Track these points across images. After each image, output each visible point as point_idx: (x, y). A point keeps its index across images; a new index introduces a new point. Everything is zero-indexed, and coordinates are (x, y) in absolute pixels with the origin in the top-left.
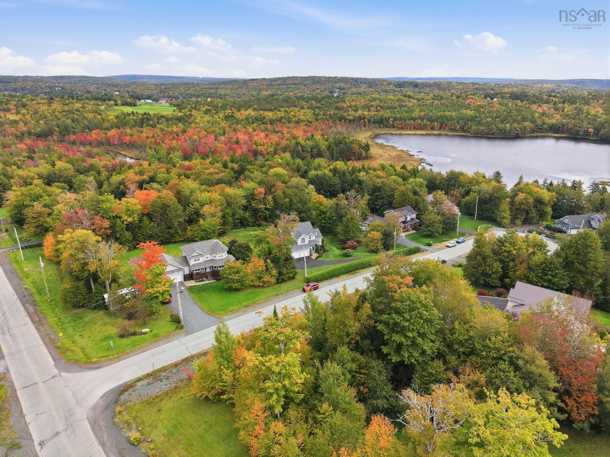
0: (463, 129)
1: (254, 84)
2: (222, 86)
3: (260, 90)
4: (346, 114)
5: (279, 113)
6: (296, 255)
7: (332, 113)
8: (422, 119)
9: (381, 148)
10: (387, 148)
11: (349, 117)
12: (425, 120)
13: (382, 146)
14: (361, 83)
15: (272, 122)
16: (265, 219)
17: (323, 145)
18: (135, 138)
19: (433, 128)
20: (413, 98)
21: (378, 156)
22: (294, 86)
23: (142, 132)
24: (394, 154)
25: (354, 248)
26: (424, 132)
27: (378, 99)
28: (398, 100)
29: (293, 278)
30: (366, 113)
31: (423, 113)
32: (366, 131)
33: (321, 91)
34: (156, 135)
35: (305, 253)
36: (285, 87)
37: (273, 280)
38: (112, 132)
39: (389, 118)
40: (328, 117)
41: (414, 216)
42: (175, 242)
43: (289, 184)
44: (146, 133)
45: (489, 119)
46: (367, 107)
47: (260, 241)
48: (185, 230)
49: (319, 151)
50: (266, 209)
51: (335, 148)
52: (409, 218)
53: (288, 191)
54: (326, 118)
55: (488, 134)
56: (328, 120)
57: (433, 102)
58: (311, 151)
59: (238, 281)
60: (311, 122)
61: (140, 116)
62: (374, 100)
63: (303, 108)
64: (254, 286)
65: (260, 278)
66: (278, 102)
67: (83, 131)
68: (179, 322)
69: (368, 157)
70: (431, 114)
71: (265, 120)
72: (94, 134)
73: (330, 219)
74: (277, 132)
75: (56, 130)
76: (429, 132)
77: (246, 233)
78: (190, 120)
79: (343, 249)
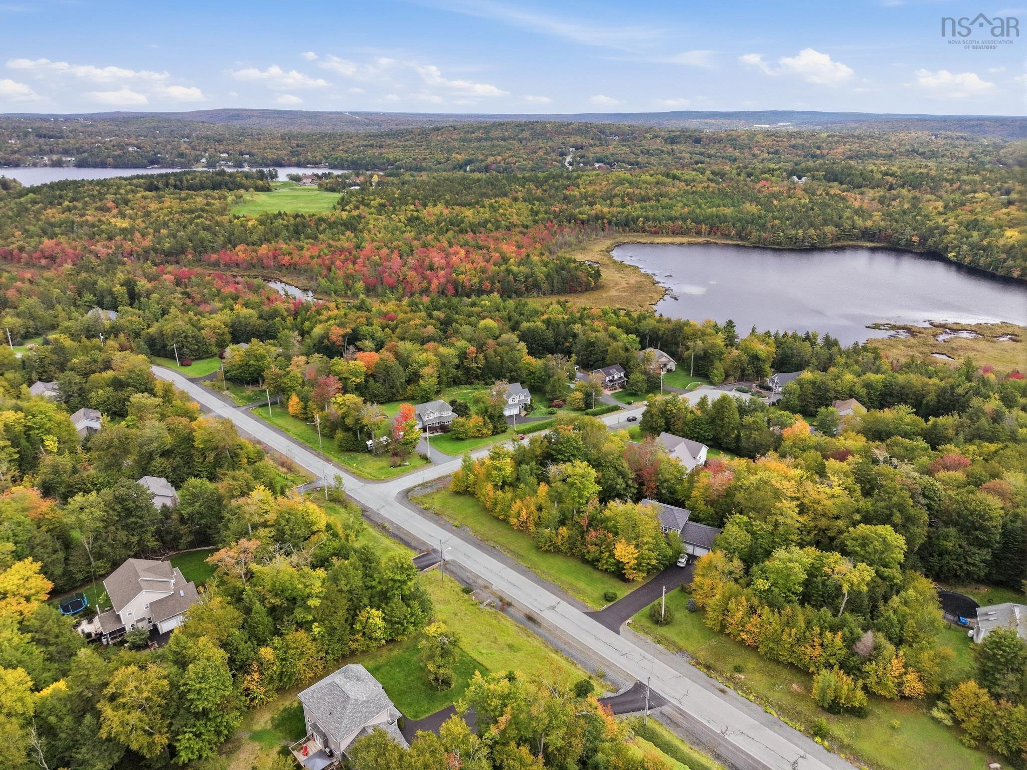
0: (740, 236)
1: (439, 138)
2: (389, 141)
3: (449, 151)
4: (577, 210)
5: (482, 210)
6: (507, 413)
7: (557, 209)
8: (684, 219)
9: (619, 271)
10: (627, 271)
11: (581, 216)
12: (689, 221)
13: (620, 266)
14: (611, 134)
15: (474, 228)
16: (477, 377)
17: (540, 272)
18: (296, 258)
19: (699, 233)
20: (679, 179)
21: (612, 284)
22: (502, 143)
23: (302, 249)
24: (633, 279)
25: (559, 407)
26: (684, 240)
27: (628, 181)
28: (657, 183)
29: (505, 431)
30: (606, 210)
31: (686, 210)
32: (604, 237)
33: (545, 154)
34: (322, 253)
35: (515, 411)
36: (489, 143)
37: (489, 432)
38: (264, 249)
39: (638, 218)
40: (551, 217)
41: (622, 374)
42: (397, 400)
43: (500, 340)
44: (308, 249)
45: (777, 222)
46: (609, 197)
47: (477, 401)
48: (405, 389)
49: (536, 281)
50: (478, 367)
51: (556, 277)
52: (616, 377)
53: (499, 349)
54: (549, 219)
55: (773, 243)
56: (552, 222)
57: (708, 187)
58: (526, 281)
59: (464, 433)
60: (527, 227)
61: (292, 221)
62: (621, 182)
63: (516, 199)
64: (475, 437)
65: (479, 431)
66: (480, 187)
67: (224, 246)
68: (427, 459)
69: (598, 287)
70: (698, 211)
71: (462, 225)
72: (241, 252)
73: (539, 378)
74: (480, 248)
75: (188, 246)
76: (692, 240)
77: (460, 391)
78: (361, 226)
79: (550, 407)
